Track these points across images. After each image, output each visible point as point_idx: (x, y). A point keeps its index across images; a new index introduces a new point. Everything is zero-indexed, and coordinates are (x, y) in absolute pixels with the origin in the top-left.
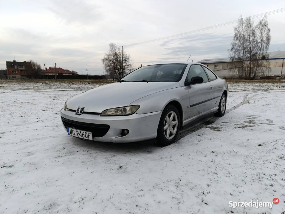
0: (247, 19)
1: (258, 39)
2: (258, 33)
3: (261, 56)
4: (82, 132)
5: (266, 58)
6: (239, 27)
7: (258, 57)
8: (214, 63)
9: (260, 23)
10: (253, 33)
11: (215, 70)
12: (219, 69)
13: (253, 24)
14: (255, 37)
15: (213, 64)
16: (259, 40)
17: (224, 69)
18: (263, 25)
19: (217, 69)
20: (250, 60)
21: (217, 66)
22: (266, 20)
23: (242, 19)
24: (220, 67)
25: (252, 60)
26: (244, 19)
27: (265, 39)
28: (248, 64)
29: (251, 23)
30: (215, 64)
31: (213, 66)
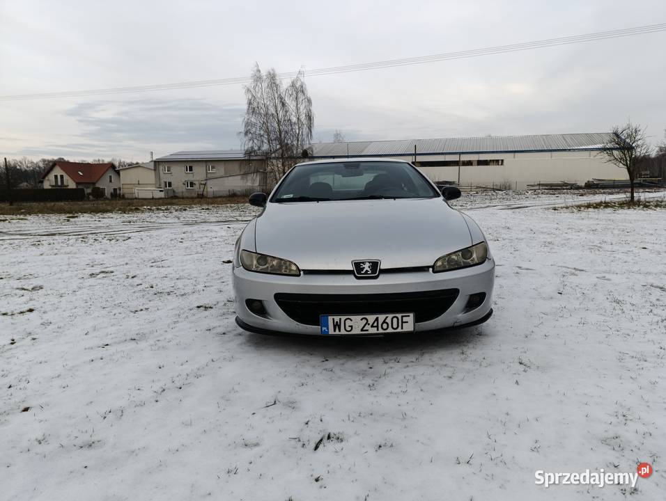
0: (270, 74)
1: (292, 116)
2: (291, 104)
3: (300, 151)
4: (382, 317)
5: (309, 155)
6: (254, 88)
7: (295, 152)
8: (206, 161)
9: (293, 85)
10: (283, 104)
11: (209, 176)
12: (218, 175)
13: (281, 86)
14: (286, 112)
15: (204, 164)
16: (294, 119)
17: (230, 176)
18: (298, 90)
19: (212, 175)
20: (282, 158)
21: (213, 167)
22: (302, 80)
23: (259, 71)
24: (220, 170)
25: (287, 158)
26: (264, 73)
27: (303, 117)
28: (279, 165)
29: (278, 82)
30: (208, 164)
31: (205, 168)
